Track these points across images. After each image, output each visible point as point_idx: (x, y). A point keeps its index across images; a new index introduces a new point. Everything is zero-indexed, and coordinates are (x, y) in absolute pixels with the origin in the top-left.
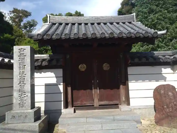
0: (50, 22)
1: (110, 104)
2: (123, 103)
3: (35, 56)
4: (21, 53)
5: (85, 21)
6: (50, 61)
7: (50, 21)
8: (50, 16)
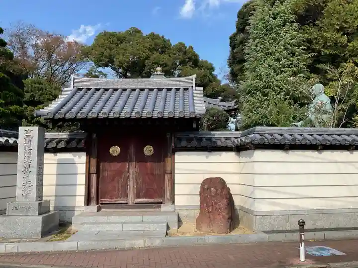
0: (73, 87)
1: (150, 202)
2: (167, 201)
3: (46, 134)
4: (27, 134)
5: (123, 86)
6: (68, 142)
7: (75, 85)
8: (75, 77)
